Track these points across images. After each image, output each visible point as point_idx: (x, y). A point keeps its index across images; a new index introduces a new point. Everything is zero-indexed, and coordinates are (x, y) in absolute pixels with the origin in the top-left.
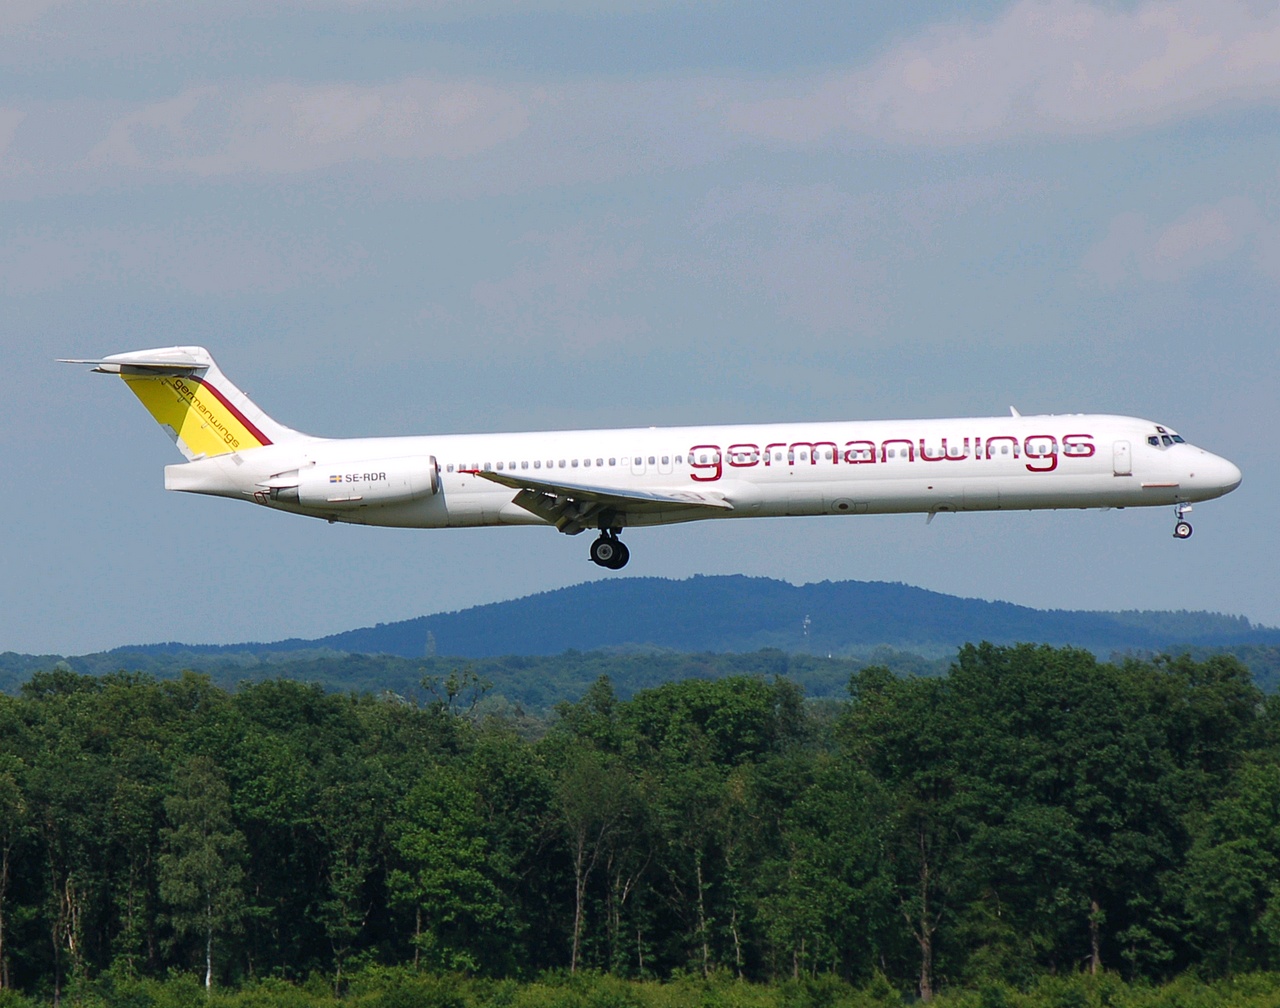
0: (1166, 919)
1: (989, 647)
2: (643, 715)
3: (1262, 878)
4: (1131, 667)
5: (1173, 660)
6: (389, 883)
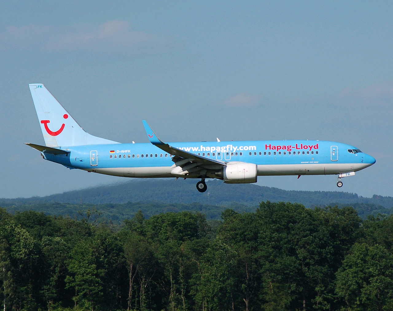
0: (328, 295)
1: (269, 203)
2: (153, 224)
3: (360, 282)
4: (317, 210)
5: (332, 208)
6: (66, 280)
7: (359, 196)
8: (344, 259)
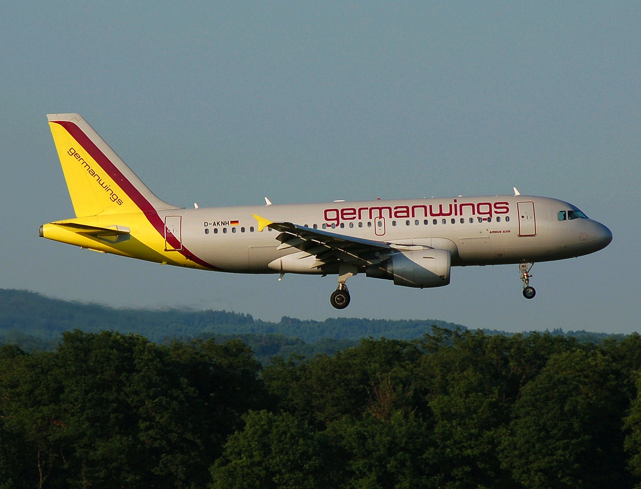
7: (256, 320)
8: (227, 442)
